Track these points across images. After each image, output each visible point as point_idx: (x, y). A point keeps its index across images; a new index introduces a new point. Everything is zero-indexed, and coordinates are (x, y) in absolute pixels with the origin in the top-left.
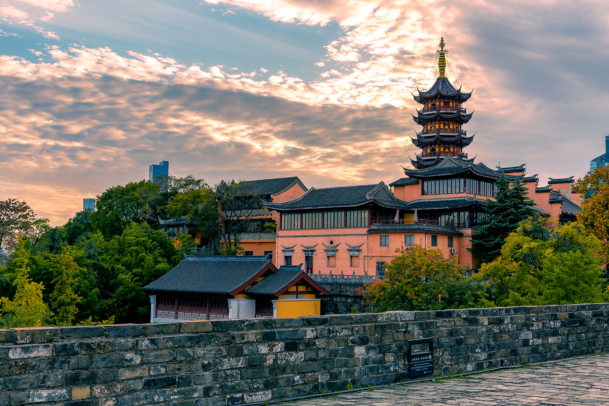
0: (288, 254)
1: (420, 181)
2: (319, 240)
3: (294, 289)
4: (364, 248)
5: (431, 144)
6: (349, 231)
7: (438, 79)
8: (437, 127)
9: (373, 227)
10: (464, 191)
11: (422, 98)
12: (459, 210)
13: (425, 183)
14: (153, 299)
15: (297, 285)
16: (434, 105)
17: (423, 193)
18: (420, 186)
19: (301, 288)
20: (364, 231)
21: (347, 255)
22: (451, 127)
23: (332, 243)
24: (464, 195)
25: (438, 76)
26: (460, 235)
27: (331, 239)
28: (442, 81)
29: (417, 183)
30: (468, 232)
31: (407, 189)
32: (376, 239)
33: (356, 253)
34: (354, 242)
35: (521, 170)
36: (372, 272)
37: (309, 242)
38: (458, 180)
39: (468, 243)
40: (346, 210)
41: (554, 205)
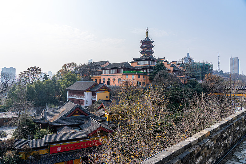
0: (104, 80)
1: (137, 61)
2: (111, 77)
3: (102, 89)
4: (122, 79)
5: (144, 53)
6: (118, 74)
8: (146, 49)
9: (124, 73)
11: (142, 42)
12: (146, 69)
13: (139, 62)
14: (68, 92)
15: (103, 88)
16: (145, 44)
18: (137, 63)
19: (104, 89)
20: (122, 74)
21: (118, 80)
22: (149, 49)
23: (114, 77)
24: (148, 65)
26: (147, 75)
28: (147, 38)
30: (149, 74)
31: (134, 63)
32: (124, 76)
33: (120, 80)
34: (119, 77)
35: (164, 59)
37: (109, 77)
38: (146, 61)
39: (148, 77)
40: (118, 69)
41: (171, 68)
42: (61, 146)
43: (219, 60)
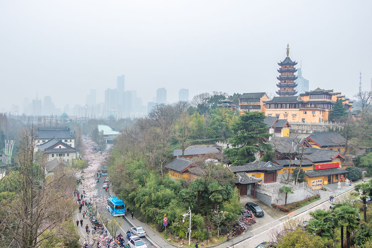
1: (309, 95)
2: (281, 112)
4: (298, 115)
6: (292, 109)
7: (287, 58)
8: (287, 74)
9: (301, 109)
10: (325, 98)
11: (281, 64)
13: (311, 96)
16: (286, 66)
17: (310, 99)
18: (309, 96)
19: (286, 126)
20: (298, 110)
21: (291, 117)
22: (291, 74)
23: (286, 113)
24: (325, 99)
25: (286, 56)
26: (325, 111)
27: (286, 112)
29: (308, 96)
30: (327, 110)
31: (305, 97)
32: (302, 112)
33: (295, 116)
34: (294, 113)
36: (301, 121)
37: (278, 113)
38: (322, 95)
39: (327, 113)
42: (321, 165)
43: (360, 83)
